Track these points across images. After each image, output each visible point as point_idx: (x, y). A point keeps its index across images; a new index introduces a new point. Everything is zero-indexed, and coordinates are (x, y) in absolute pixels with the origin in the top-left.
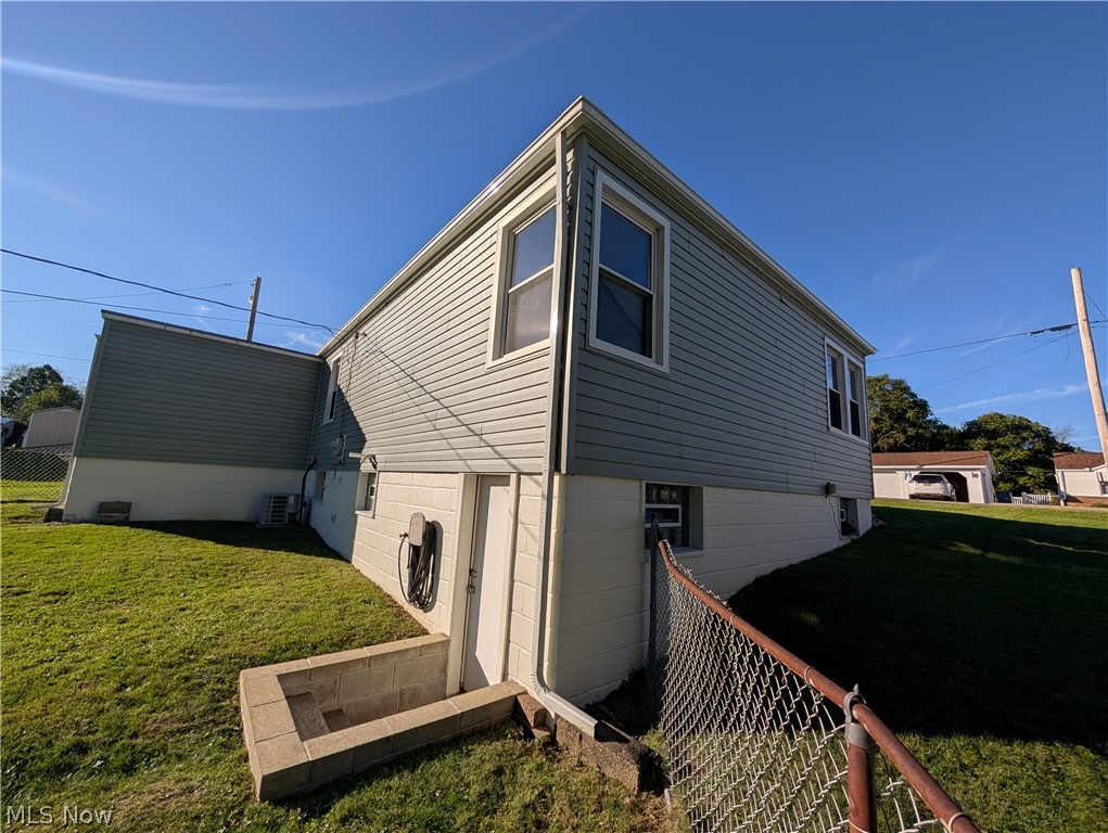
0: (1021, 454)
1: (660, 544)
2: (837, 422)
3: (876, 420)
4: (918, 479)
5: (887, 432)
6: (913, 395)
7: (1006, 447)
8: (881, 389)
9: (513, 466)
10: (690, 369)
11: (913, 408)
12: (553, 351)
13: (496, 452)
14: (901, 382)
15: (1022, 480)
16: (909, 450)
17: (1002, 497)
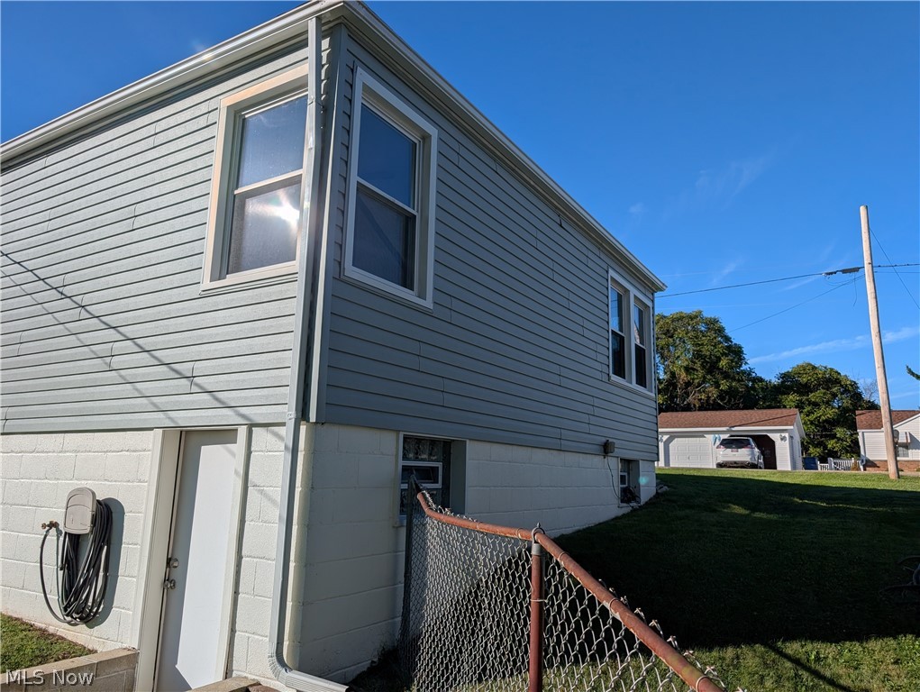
0: (829, 413)
1: (419, 497)
2: (619, 369)
3: (687, 369)
4: (727, 444)
5: (699, 385)
6: (728, 339)
7: (816, 405)
8: (694, 329)
9: (243, 416)
10: (456, 305)
11: (726, 355)
12: (302, 277)
13: (217, 399)
14: (715, 321)
15: (831, 444)
16: (720, 408)
17: (809, 464)
